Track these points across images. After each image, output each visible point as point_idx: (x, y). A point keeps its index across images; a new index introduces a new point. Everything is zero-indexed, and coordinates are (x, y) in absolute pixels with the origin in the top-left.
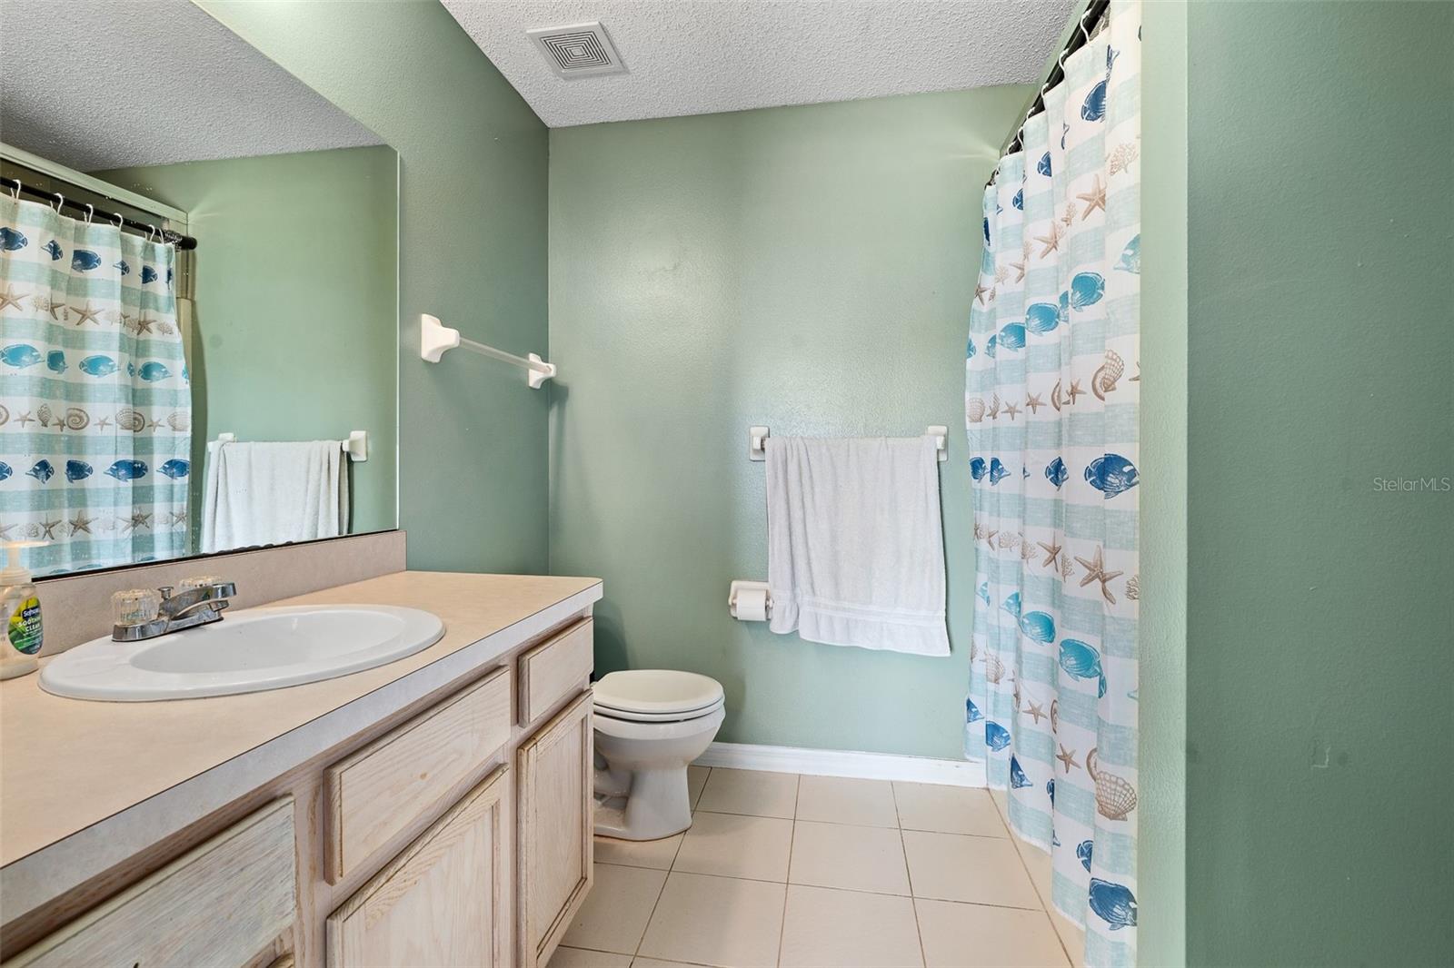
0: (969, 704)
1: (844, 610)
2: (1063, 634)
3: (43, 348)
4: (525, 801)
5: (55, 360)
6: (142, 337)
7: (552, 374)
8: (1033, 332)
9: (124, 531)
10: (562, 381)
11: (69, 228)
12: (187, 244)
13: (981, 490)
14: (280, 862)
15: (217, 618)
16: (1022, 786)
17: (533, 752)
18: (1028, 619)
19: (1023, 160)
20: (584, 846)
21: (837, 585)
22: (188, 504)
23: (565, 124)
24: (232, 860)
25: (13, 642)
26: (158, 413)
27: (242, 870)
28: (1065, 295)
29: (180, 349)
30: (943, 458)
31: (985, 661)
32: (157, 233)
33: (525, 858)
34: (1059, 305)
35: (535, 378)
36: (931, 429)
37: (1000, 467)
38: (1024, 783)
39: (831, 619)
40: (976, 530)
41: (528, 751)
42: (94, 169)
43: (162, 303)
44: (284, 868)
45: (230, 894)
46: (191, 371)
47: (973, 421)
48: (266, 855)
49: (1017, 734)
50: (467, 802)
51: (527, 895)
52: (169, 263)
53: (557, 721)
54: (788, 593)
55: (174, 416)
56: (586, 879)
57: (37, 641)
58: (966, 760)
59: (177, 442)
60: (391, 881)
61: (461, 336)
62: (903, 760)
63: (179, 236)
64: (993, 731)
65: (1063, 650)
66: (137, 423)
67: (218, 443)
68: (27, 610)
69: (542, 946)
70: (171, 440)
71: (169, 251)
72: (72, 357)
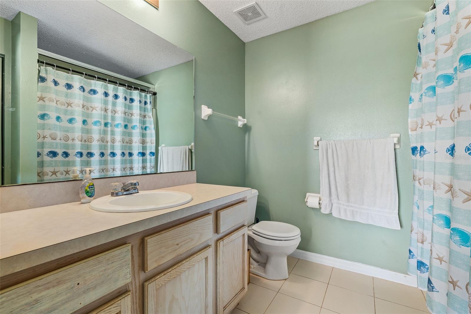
0: (410, 251)
1: (351, 206)
2: (453, 225)
3: (123, 124)
4: (219, 259)
5: (126, 126)
6: (145, 120)
7: (245, 122)
8: (440, 87)
9: (140, 170)
10: (249, 124)
11: (128, 93)
12: (155, 94)
13: (416, 160)
14: (125, 263)
15: (137, 192)
16: (433, 291)
17: (221, 243)
18: (436, 217)
19: (436, 12)
20: (244, 277)
21: (348, 197)
22: (155, 164)
23: (250, 40)
24: (109, 259)
25: (86, 194)
26: (148, 139)
27: (112, 263)
28: (456, 68)
29: (153, 122)
30: (397, 147)
31: (417, 233)
32: (148, 92)
33: (219, 277)
34: (454, 73)
35: (240, 124)
36: (392, 135)
37: (424, 149)
38: (434, 290)
39: (345, 210)
40: (414, 177)
41: (220, 242)
42: (136, 77)
43: (149, 110)
44: (126, 265)
45: (109, 269)
46: (155, 128)
47: (412, 130)
48: (121, 260)
49: (431, 267)
50: (195, 255)
51: (219, 289)
52: (150, 99)
53: (232, 234)
54: (328, 199)
55: (151, 140)
56: (244, 288)
57: (93, 194)
58: (408, 274)
59: (152, 147)
60: (165, 275)
61: (213, 111)
62: (379, 269)
63: (153, 92)
64: (420, 265)
65: (452, 232)
66: (143, 142)
67: (161, 147)
68: (90, 186)
69: (226, 307)
70: (151, 147)
71: (150, 96)
72: (129, 126)
